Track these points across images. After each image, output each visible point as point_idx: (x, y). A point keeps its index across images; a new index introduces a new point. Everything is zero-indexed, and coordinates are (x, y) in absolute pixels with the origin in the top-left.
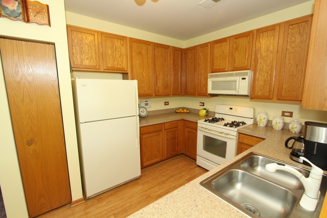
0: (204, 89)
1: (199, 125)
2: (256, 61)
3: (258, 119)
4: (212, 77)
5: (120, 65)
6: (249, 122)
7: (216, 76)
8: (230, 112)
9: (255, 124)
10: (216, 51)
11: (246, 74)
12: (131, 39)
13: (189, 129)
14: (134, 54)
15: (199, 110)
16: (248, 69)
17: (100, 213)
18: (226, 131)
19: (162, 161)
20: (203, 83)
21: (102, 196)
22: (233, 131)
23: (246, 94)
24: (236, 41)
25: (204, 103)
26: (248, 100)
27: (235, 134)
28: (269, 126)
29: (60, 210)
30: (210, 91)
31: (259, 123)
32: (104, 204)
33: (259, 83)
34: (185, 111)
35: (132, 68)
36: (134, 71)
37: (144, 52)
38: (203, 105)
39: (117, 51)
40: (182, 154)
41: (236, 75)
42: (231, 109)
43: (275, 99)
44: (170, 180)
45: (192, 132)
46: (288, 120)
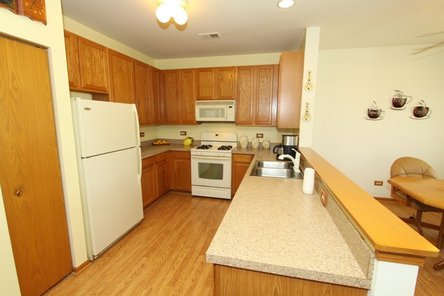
0: (190, 116)
1: (192, 153)
2: (238, 92)
3: (241, 142)
4: (198, 104)
5: (101, 83)
6: (234, 145)
7: (204, 104)
8: (217, 139)
9: (239, 147)
10: (201, 79)
11: (232, 103)
12: (110, 50)
13: (178, 161)
14: (114, 71)
15: (183, 140)
16: (233, 99)
17: (127, 262)
18: (221, 155)
19: (155, 201)
20: (189, 110)
21: (111, 251)
22: (228, 153)
23: (233, 120)
24: (221, 72)
25: (185, 132)
26: (234, 125)
27: (230, 155)
28: (249, 147)
29: (63, 284)
30: (198, 118)
31: (242, 145)
32: (121, 255)
33: (242, 111)
34: (164, 142)
35: (113, 87)
36: (116, 92)
37: (124, 69)
38: (186, 135)
39: (97, 64)
40: (171, 190)
41: (224, 103)
42: (217, 135)
43: (254, 124)
44: (176, 214)
45: (184, 163)
46: (261, 140)
